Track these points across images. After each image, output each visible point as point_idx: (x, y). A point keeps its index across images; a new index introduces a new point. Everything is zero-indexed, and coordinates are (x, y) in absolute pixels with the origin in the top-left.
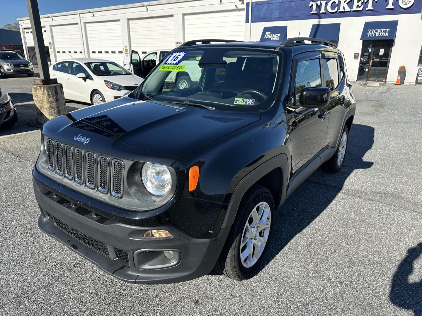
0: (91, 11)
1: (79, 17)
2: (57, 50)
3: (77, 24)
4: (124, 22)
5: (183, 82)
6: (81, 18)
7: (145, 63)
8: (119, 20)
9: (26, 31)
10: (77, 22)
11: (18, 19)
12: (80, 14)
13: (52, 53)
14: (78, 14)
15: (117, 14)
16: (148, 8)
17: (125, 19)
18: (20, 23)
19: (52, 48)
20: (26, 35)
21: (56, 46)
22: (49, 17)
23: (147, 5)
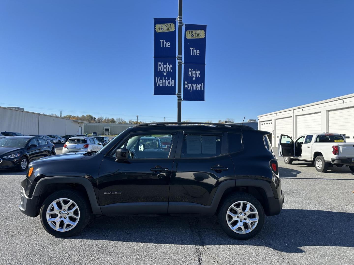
0: (301, 107)
1: (293, 112)
2: (277, 136)
3: (291, 117)
4: (324, 113)
5: (319, 161)
6: (294, 113)
7: (297, 145)
8: (320, 112)
9: (262, 123)
10: (291, 116)
11: (258, 116)
12: (294, 110)
13: (273, 138)
14: (292, 110)
15: (319, 107)
16: (344, 100)
17: (325, 111)
18: (259, 118)
19: (274, 134)
20: (261, 126)
21: (277, 133)
22: (275, 114)
23: (343, 98)
